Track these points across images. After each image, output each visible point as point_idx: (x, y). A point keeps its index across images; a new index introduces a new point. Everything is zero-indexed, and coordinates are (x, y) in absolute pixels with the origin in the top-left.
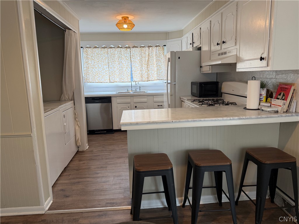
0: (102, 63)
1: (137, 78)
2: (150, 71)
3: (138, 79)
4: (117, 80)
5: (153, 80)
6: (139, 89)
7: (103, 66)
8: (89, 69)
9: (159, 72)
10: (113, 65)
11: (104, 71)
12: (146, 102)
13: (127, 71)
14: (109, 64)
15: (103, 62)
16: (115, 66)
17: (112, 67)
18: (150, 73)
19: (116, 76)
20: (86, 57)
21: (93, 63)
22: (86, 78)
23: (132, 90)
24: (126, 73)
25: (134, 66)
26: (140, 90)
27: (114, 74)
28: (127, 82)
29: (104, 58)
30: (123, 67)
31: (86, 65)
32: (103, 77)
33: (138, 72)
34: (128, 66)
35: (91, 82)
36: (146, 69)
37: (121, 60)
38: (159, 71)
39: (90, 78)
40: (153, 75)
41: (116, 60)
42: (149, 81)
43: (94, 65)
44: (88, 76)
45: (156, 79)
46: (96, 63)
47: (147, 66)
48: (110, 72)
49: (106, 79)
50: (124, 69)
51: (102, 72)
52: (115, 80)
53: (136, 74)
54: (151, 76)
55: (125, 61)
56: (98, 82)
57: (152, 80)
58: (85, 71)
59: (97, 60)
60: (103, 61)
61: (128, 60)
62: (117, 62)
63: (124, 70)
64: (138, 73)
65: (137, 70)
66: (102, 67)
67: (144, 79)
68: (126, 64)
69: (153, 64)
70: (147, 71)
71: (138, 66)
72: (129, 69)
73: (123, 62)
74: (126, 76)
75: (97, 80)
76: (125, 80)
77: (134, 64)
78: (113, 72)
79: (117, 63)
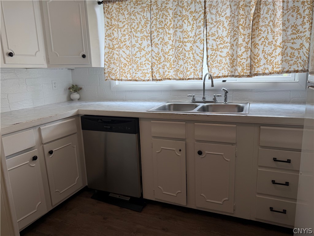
0: (139, 34)
1: (220, 68)
2: (261, 47)
3: (222, 72)
4: (170, 74)
5: (267, 71)
6: (224, 98)
7: (141, 42)
8: (115, 52)
9: (289, 49)
10: (162, 36)
11: (143, 53)
12: (232, 144)
13: (194, 52)
14: (152, 35)
15: (141, 32)
16: (166, 39)
17: (159, 43)
18: (260, 52)
19: (168, 65)
20: (108, 23)
21: (120, 35)
22: (109, 70)
23: (204, 98)
24: (191, 56)
25: (213, 35)
26: (226, 100)
27: (163, 59)
28: (193, 79)
29: (143, 23)
30: (186, 40)
31: (108, 41)
32: (140, 68)
33: (225, 51)
34: (198, 37)
35: (118, 80)
36: (247, 40)
37: (178, 21)
38: (289, 45)
39: (118, 70)
40: (269, 58)
41: (169, 23)
42: (256, 75)
43: (122, 40)
44: (112, 66)
45: (278, 70)
46: (127, 37)
47: (253, 30)
48: (154, 54)
49: (146, 71)
50: (189, 45)
51: (138, 55)
52: (167, 73)
53: (219, 58)
54: (263, 61)
55: (192, 23)
56: (131, 79)
57: (264, 74)
58: (106, 56)
59: (129, 29)
60: (139, 29)
61: (198, 21)
62: (171, 29)
63: (188, 48)
64: (224, 54)
65: (222, 46)
66: (138, 45)
67: (239, 69)
68: (194, 33)
69: (271, 24)
70: (249, 45)
71: (225, 34)
72: (198, 44)
73: (185, 26)
74: (192, 63)
75: (129, 76)
76: (188, 73)
77: (214, 30)
78: (161, 54)
79: (172, 31)
